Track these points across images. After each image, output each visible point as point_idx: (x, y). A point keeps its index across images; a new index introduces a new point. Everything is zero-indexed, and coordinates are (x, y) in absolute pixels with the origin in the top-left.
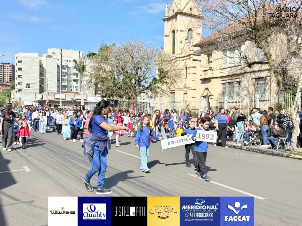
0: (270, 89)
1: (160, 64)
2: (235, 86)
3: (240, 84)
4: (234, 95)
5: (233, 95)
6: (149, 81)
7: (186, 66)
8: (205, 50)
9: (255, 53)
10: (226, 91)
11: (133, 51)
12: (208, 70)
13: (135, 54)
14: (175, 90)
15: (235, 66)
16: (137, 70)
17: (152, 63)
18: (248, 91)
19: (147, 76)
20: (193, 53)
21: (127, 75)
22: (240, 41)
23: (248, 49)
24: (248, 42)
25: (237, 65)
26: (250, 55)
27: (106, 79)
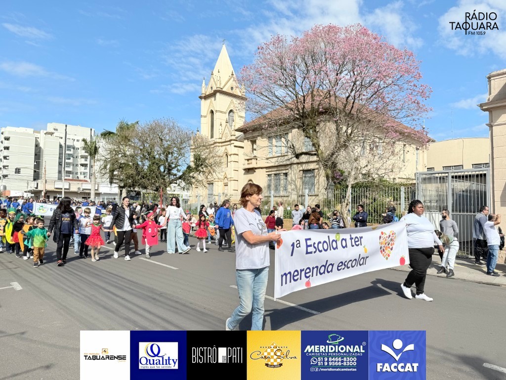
0: (318, 184)
1: (196, 149)
2: (282, 179)
3: (286, 177)
5: (280, 189)
7: (226, 152)
8: (248, 135)
9: (303, 143)
10: (272, 183)
11: (162, 132)
12: (251, 159)
13: (164, 136)
14: (213, 181)
15: (281, 156)
17: (187, 147)
18: (295, 185)
20: (235, 139)
22: (287, 129)
23: (295, 138)
24: (295, 130)
25: (283, 154)
26: (297, 145)
27: (127, 165)
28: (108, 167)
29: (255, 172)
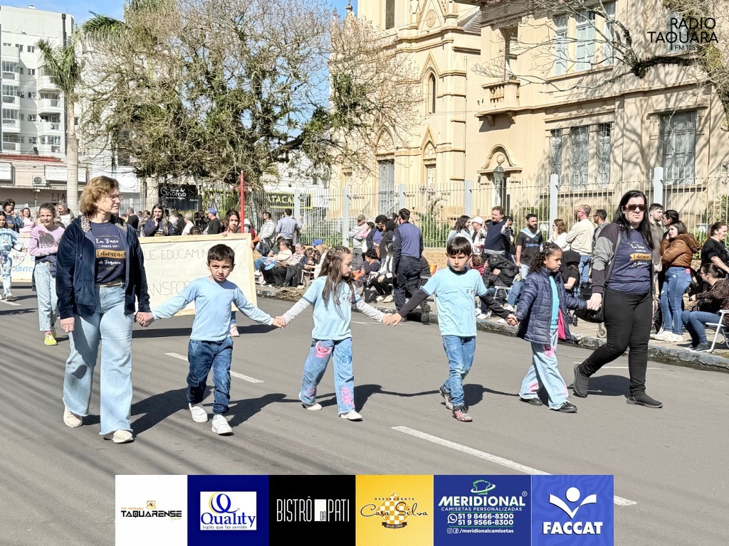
0: (706, 149)
1: (339, 60)
3: (608, 135)
6: (303, 120)
7: (431, 69)
8: (492, 13)
10: (564, 155)
11: (242, 14)
12: (500, 86)
13: (249, 25)
15: (592, 73)
16: (257, 81)
20: (455, 26)
27: (153, 110)
28: (103, 116)
29: (513, 122)
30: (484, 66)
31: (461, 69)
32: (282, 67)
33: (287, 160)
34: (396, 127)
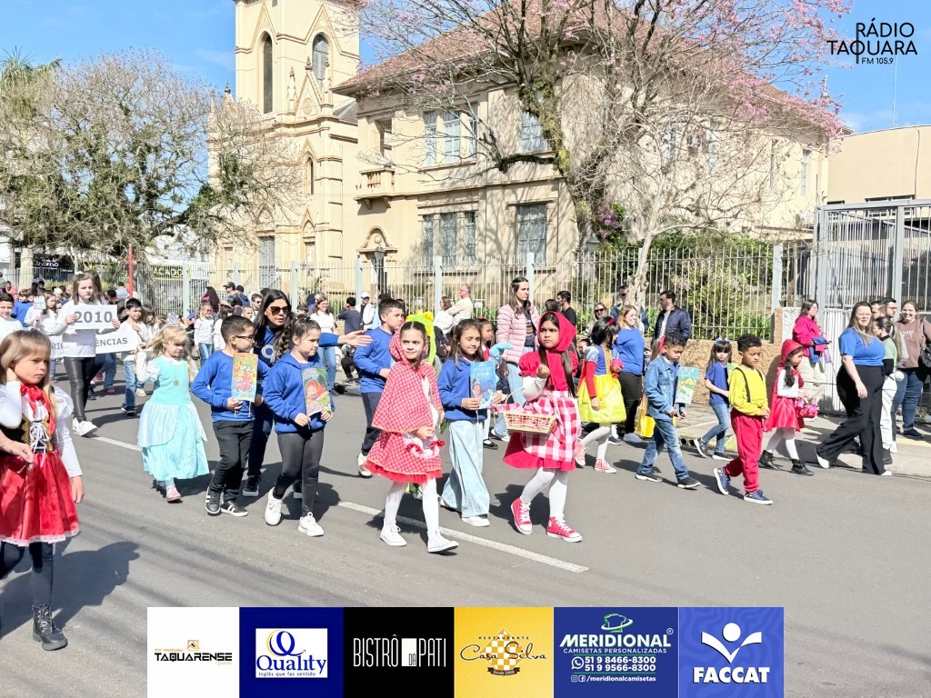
0: (555, 239)
1: (225, 140)
2: (461, 227)
3: (473, 221)
4: (457, 253)
5: (455, 251)
6: (187, 196)
7: (308, 153)
8: (369, 106)
9: (518, 128)
10: (434, 238)
11: (127, 90)
12: (380, 172)
13: (134, 101)
14: (273, 231)
15: (460, 165)
16: (142, 155)
17: (198, 134)
18: (497, 241)
19: (180, 179)
20: (331, 115)
21: (106, 170)
22: (475, 88)
23: (496, 115)
24: (496, 92)
25: (465, 160)
26: (501, 134)
27: (30, 181)
29: (389, 207)
30: (368, 154)
31: (337, 155)
32: (167, 143)
33: (172, 235)
34: (284, 207)
